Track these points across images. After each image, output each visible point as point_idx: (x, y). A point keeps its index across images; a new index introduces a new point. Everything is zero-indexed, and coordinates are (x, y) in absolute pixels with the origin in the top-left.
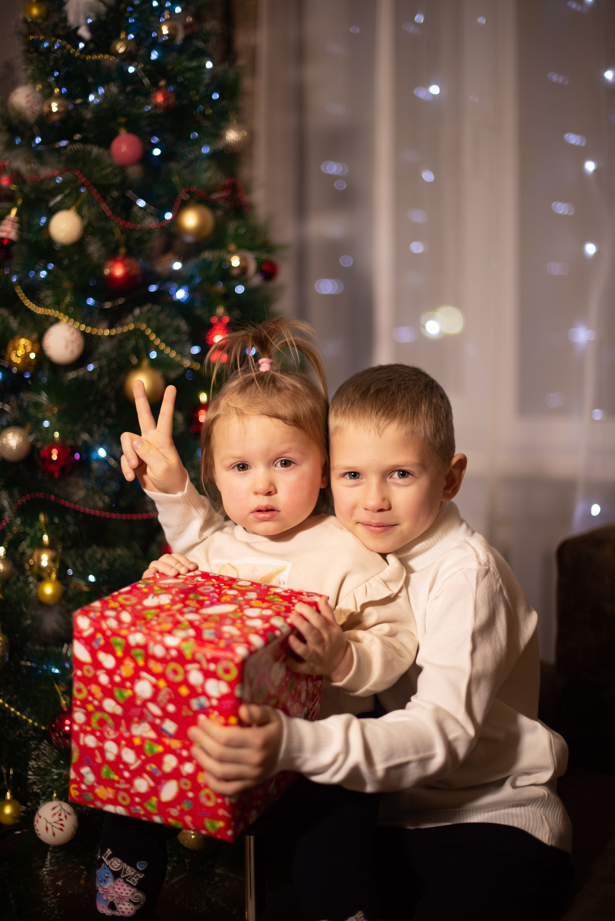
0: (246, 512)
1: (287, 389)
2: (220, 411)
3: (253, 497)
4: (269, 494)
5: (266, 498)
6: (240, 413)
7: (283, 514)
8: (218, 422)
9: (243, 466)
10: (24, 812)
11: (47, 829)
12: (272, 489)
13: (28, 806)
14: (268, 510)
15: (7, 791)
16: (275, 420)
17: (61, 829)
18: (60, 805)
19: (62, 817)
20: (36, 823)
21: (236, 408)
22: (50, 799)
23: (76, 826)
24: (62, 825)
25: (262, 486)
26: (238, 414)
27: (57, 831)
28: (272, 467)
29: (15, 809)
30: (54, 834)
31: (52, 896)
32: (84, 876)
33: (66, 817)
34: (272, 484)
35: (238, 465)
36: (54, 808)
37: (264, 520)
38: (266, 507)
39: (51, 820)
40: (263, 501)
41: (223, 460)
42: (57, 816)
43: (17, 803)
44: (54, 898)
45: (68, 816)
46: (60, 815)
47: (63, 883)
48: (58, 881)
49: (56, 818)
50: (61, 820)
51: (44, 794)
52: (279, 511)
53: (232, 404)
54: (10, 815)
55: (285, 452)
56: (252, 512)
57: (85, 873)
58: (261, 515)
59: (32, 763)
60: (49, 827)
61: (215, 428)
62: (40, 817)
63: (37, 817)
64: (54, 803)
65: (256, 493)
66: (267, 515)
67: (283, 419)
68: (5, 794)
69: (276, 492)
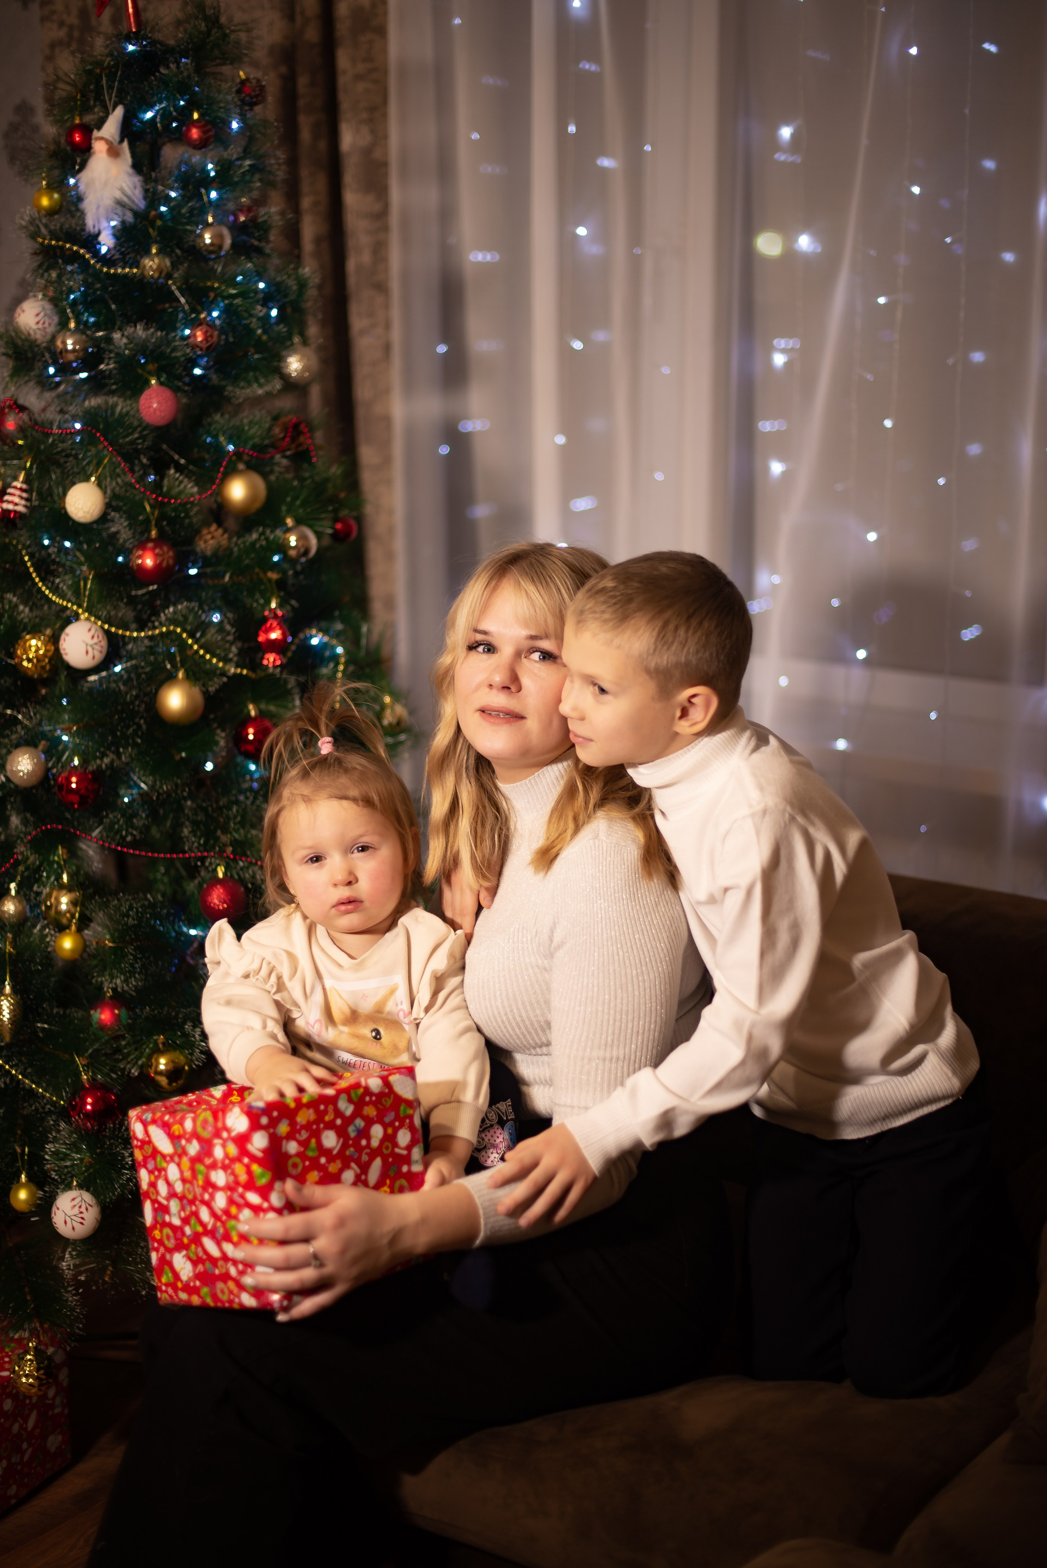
0: (328, 907)
1: (355, 769)
2: (285, 802)
3: (332, 890)
4: (350, 883)
5: (346, 888)
6: (307, 800)
7: (367, 904)
8: (284, 814)
9: (317, 859)
10: (40, 1199)
11: (66, 1222)
12: (351, 879)
13: (45, 1192)
14: (350, 902)
15: (22, 1173)
16: (345, 803)
17: (82, 1223)
18: (81, 1195)
19: (83, 1209)
20: (53, 1215)
21: (302, 795)
22: (69, 1187)
23: (99, 1218)
24: (83, 1218)
25: (340, 876)
26: (305, 801)
27: (77, 1225)
28: (350, 855)
29: (31, 1194)
30: (73, 1228)
31: (74, 1292)
32: (109, 1272)
33: (87, 1209)
34: (351, 873)
35: (311, 859)
36: (73, 1199)
37: (347, 912)
38: (348, 898)
39: (70, 1212)
40: (344, 893)
41: (293, 853)
42: (77, 1208)
43: (34, 1188)
44: (75, 1295)
45: (89, 1208)
46: (80, 1207)
47: (86, 1277)
48: (81, 1275)
49: (76, 1211)
50: (81, 1213)
51: (63, 1182)
52: (361, 902)
53: (295, 792)
54: (26, 1201)
55: (361, 836)
56: (333, 907)
57: (110, 1268)
58: (343, 908)
59: (49, 1147)
60: (68, 1220)
61: (281, 820)
62: (58, 1209)
63: (54, 1209)
64: (73, 1193)
65: (335, 885)
66: (350, 907)
67: (354, 800)
68: (20, 1177)
69: (357, 881)
